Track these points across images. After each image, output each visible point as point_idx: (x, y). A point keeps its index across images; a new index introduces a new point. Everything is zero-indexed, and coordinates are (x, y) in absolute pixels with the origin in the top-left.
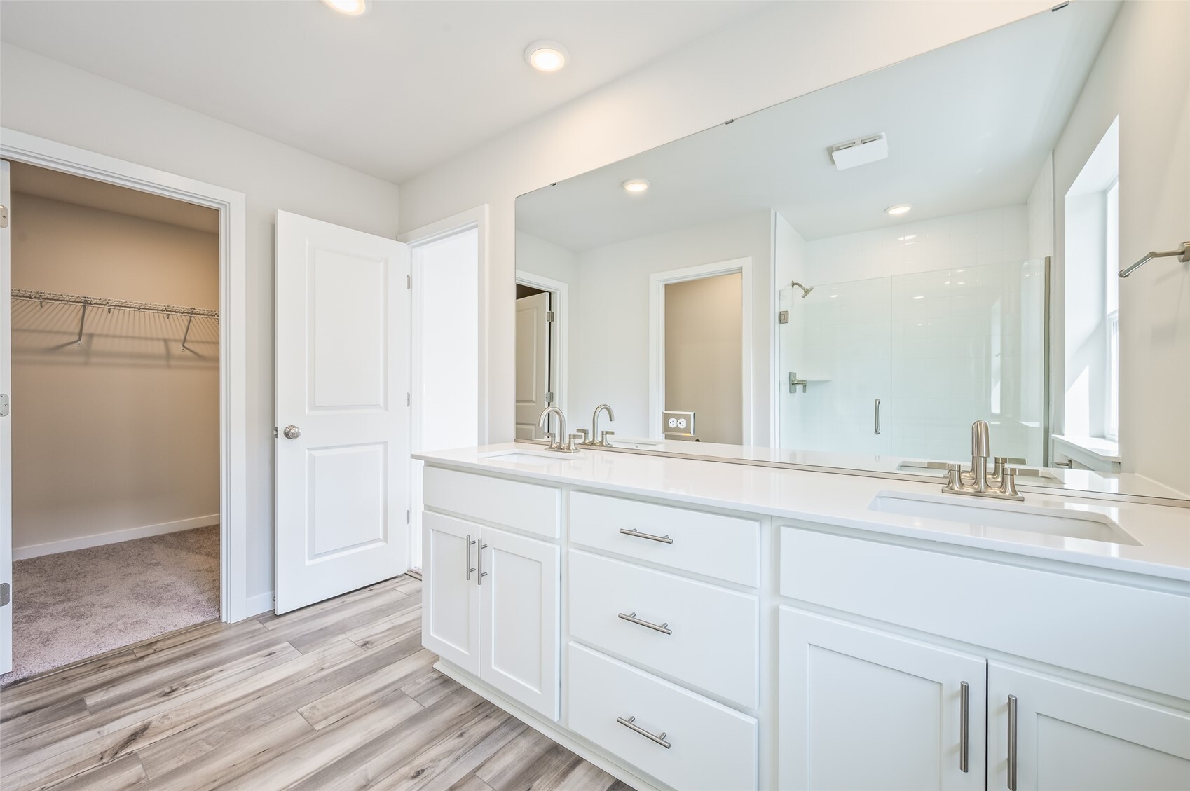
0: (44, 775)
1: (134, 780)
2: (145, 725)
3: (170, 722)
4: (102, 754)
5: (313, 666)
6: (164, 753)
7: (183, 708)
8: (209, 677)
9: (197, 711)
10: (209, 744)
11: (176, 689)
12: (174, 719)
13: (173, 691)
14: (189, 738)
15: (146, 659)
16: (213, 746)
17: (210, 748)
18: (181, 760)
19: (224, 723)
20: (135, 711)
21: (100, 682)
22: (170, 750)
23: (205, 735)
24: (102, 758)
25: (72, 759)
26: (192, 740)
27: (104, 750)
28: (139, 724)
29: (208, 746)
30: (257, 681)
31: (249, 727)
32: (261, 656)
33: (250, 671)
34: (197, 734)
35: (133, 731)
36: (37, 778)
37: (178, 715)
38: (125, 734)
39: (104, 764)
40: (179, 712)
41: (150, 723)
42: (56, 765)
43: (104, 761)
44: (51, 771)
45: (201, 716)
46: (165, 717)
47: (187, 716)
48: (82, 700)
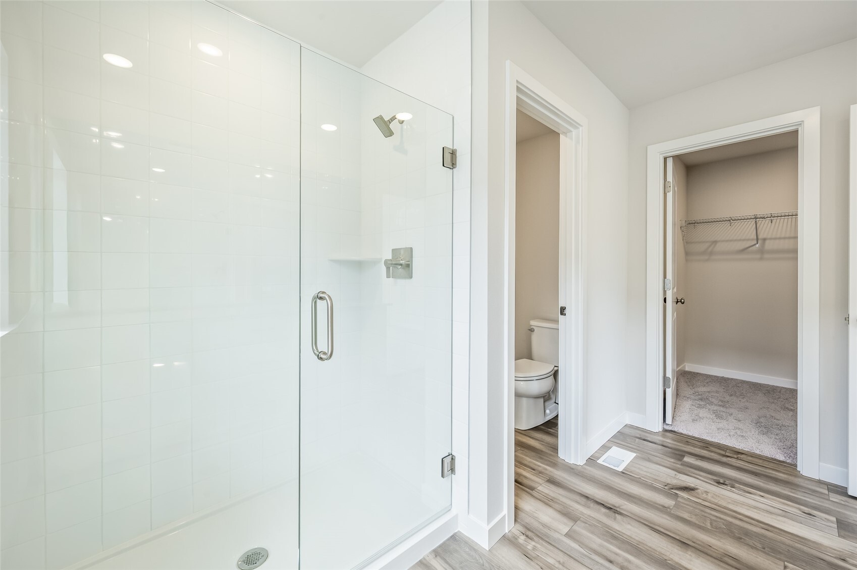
0: (645, 473)
1: (666, 506)
2: (694, 488)
3: (706, 497)
4: (668, 484)
5: (838, 551)
6: (688, 507)
7: (719, 497)
8: (750, 493)
9: (724, 504)
10: (711, 524)
11: (726, 484)
12: (709, 497)
13: (723, 484)
14: (705, 512)
15: (729, 459)
16: (712, 527)
17: (709, 526)
18: (691, 518)
19: (731, 523)
20: (698, 479)
21: (698, 454)
22: (692, 508)
23: (714, 518)
24: (666, 486)
25: (657, 476)
26: (706, 514)
27: (670, 483)
28: (693, 485)
29: (709, 524)
30: (778, 520)
31: (741, 538)
32: (800, 510)
33: (781, 511)
34: (711, 514)
35: (687, 486)
36: (642, 472)
37: (713, 497)
38: (684, 484)
39: (664, 488)
40: (714, 496)
41: (697, 489)
42: (651, 474)
43: (666, 487)
44: (648, 475)
45: (723, 508)
46: (707, 492)
47: (716, 501)
48: (684, 456)
